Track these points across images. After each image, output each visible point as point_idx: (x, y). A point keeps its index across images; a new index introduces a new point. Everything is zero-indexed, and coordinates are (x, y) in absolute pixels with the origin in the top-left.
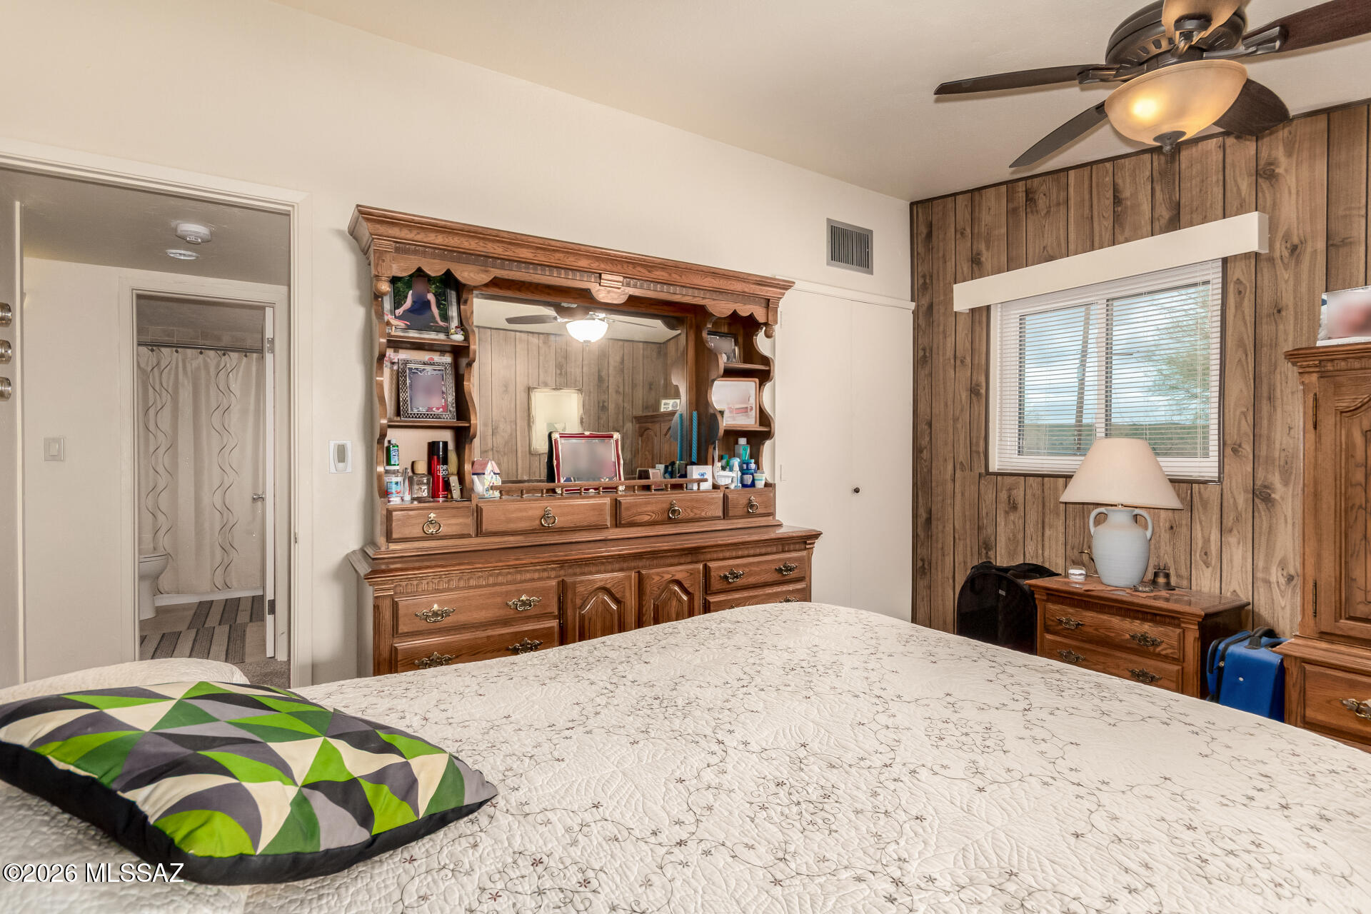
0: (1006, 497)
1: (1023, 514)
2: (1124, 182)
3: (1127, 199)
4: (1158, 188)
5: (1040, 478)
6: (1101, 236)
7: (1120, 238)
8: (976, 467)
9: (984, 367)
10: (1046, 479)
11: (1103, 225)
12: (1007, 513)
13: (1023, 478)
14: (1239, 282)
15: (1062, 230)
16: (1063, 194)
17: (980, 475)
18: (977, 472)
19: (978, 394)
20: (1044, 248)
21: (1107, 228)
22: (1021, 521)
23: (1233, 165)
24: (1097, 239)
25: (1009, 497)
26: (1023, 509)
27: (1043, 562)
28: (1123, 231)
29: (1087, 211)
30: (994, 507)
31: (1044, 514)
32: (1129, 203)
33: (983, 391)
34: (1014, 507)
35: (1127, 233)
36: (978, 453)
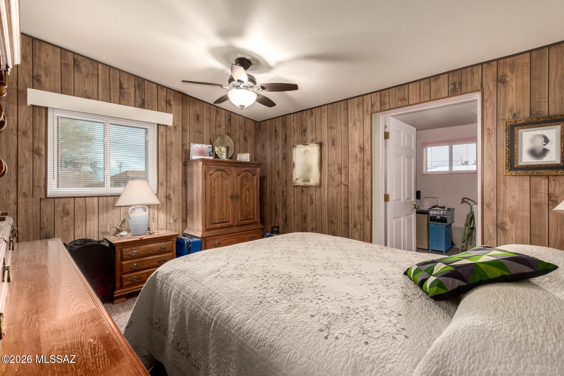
0: (61, 209)
1: (73, 217)
2: (124, 80)
3: (125, 89)
4: (137, 91)
5: (84, 198)
6: (114, 98)
7: (122, 102)
8: (37, 194)
9: (43, 139)
10: (87, 198)
11: (115, 94)
12: (62, 217)
13: (73, 199)
14: (162, 132)
15: (95, 87)
16: (95, 72)
17: (41, 199)
18: (38, 197)
19: (39, 154)
20: (85, 91)
21: (117, 96)
22: (72, 220)
23: (160, 96)
24: (112, 98)
25: (64, 209)
26: (73, 214)
27: (86, 237)
28: (124, 100)
29: (108, 85)
30: (53, 215)
31: (86, 214)
32: (126, 90)
33: (43, 153)
34: (67, 214)
35: (125, 102)
36: (39, 187)
